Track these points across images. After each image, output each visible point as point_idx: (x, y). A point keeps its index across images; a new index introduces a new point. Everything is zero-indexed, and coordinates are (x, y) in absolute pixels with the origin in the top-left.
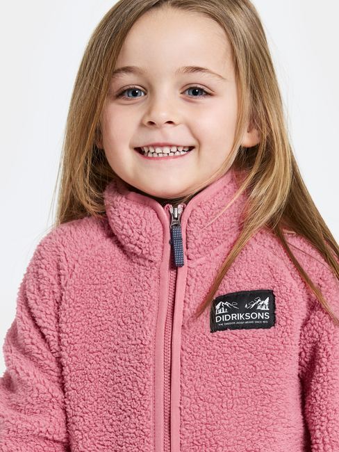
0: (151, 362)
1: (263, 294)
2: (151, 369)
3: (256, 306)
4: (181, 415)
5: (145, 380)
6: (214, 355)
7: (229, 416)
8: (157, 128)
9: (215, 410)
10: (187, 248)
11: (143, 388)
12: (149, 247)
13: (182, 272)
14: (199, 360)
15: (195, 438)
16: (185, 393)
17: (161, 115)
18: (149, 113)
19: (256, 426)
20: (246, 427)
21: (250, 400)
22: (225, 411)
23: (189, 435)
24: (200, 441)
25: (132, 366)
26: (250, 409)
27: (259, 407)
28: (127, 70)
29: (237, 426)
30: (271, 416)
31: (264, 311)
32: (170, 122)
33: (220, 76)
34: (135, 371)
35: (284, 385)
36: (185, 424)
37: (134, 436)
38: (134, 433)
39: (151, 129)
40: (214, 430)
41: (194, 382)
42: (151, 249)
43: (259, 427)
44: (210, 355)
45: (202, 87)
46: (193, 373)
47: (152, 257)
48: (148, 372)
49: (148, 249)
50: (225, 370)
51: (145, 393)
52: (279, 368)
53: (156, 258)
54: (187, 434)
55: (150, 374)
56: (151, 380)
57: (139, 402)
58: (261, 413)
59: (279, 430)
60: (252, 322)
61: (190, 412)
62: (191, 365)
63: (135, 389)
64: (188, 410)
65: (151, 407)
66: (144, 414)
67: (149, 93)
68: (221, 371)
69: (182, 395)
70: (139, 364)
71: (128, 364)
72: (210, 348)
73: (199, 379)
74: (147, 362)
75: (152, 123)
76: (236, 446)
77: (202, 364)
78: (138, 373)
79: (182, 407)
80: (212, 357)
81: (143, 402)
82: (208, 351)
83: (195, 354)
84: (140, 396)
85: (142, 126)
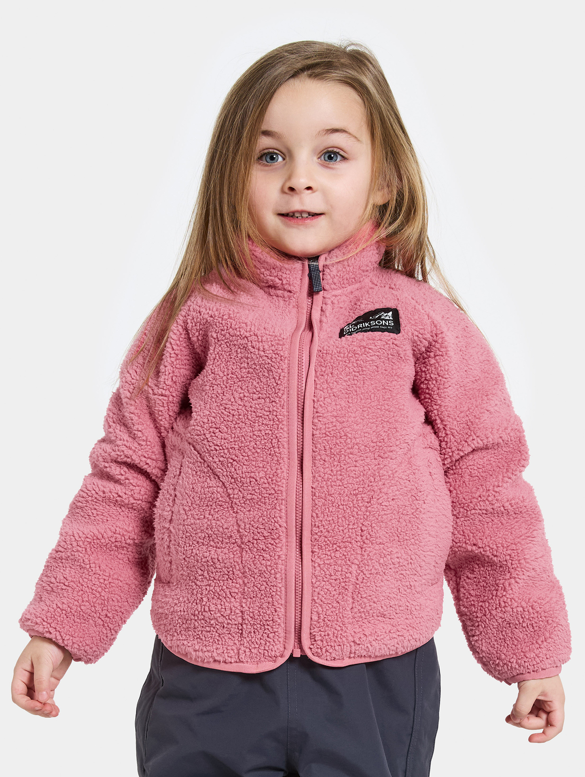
0: (286, 355)
1: (387, 310)
2: (286, 361)
3: (380, 316)
4: (314, 407)
5: (280, 371)
6: (344, 354)
7: (355, 410)
8: (297, 194)
9: (343, 404)
10: (323, 280)
11: (277, 378)
12: (289, 278)
13: (318, 298)
14: (329, 358)
15: (327, 430)
16: (318, 386)
17: (300, 181)
18: (289, 178)
19: (380, 419)
20: (371, 420)
21: (373, 395)
22: (351, 405)
23: (321, 426)
24: (332, 432)
25: (266, 356)
26: (373, 404)
27: (382, 402)
28: (267, 133)
29: (363, 419)
30: (391, 409)
31: (389, 320)
32: (309, 188)
33: (356, 137)
34: (269, 361)
35: (402, 383)
36: (318, 417)
37: (267, 418)
38: (268, 415)
39: (292, 196)
40: (344, 422)
41: (326, 377)
42: (291, 280)
43: (382, 420)
44: (340, 352)
45: (338, 150)
46: (324, 369)
47: (292, 287)
48: (283, 364)
49: (288, 279)
50: (355, 369)
51: (279, 382)
52: (397, 367)
53: (295, 288)
54: (319, 425)
55: (284, 366)
56: (286, 371)
57: (273, 389)
58: (383, 407)
59: (400, 420)
60: (378, 327)
61: (323, 405)
62: (322, 362)
63: (271, 376)
64: (321, 403)
65: (285, 397)
66: (277, 401)
67: (287, 158)
68: (351, 370)
69: (316, 388)
70: (274, 355)
71: (262, 353)
72: (340, 346)
73: (330, 375)
74: (282, 354)
75: (292, 189)
76: (363, 439)
77: (332, 361)
78: (273, 364)
79: (315, 399)
80: (342, 355)
81: (277, 391)
82: (338, 349)
83: (325, 352)
84: (275, 385)
85: (283, 191)
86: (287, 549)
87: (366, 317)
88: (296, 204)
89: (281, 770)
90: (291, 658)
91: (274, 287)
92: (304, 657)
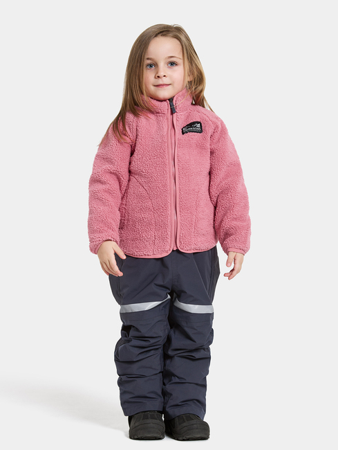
1: (198, 123)
4: (178, 159)
7: (192, 160)
8: (160, 78)
9: (188, 158)
13: (175, 115)
15: (183, 167)
17: (161, 74)
18: (157, 73)
20: (198, 164)
22: (191, 158)
24: (185, 168)
28: (148, 59)
29: (195, 164)
30: (204, 160)
32: (164, 76)
43: (201, 164)
53: (166, 113)
61: (181, 158)
66: (165, 158)
67: (156, 66)
75: (158, 77)
85: (155, 78)
86: (171, 211)
87: (191, 125)
88: (160, 82)
89: (169, 289)
90: (173, 250)
91: (159, 113)
92: (178, 250)
